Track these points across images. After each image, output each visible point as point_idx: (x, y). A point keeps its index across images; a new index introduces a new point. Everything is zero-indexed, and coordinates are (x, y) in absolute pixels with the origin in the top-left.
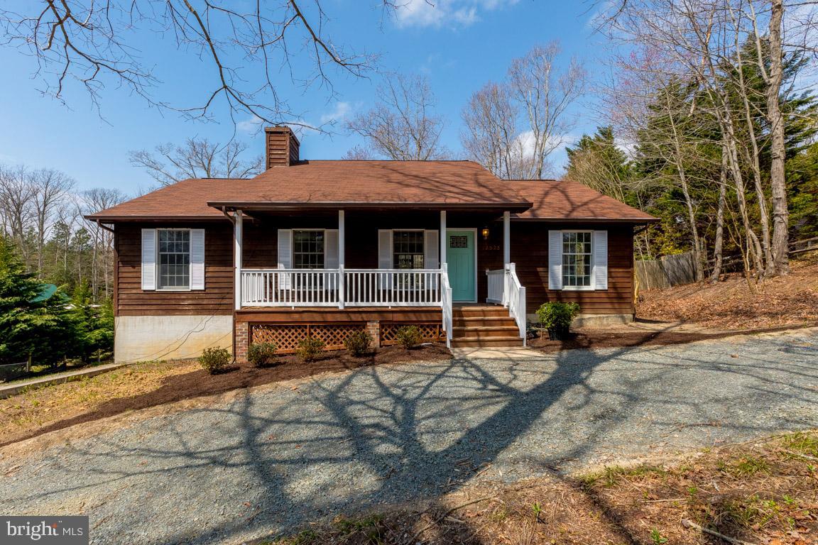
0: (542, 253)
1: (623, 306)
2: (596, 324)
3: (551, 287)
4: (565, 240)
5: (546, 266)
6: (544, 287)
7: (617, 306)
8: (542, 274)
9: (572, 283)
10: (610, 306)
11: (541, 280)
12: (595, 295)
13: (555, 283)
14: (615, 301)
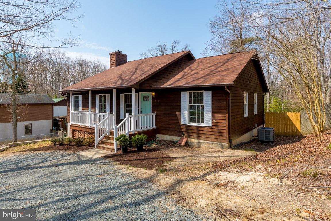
0: (178, 104)
1: (222, 138)
2: (206, 146)
3: (182, 123)
4: (190, 96)
5: (180, 111)
6: (179, 123)
7: (218, 137)
8: (178, 115)
9: (195, 122)
10: (213, 137)
11: (178, 118)
12: (205, 129)
13: (184, 121)
14: (217, 134)
